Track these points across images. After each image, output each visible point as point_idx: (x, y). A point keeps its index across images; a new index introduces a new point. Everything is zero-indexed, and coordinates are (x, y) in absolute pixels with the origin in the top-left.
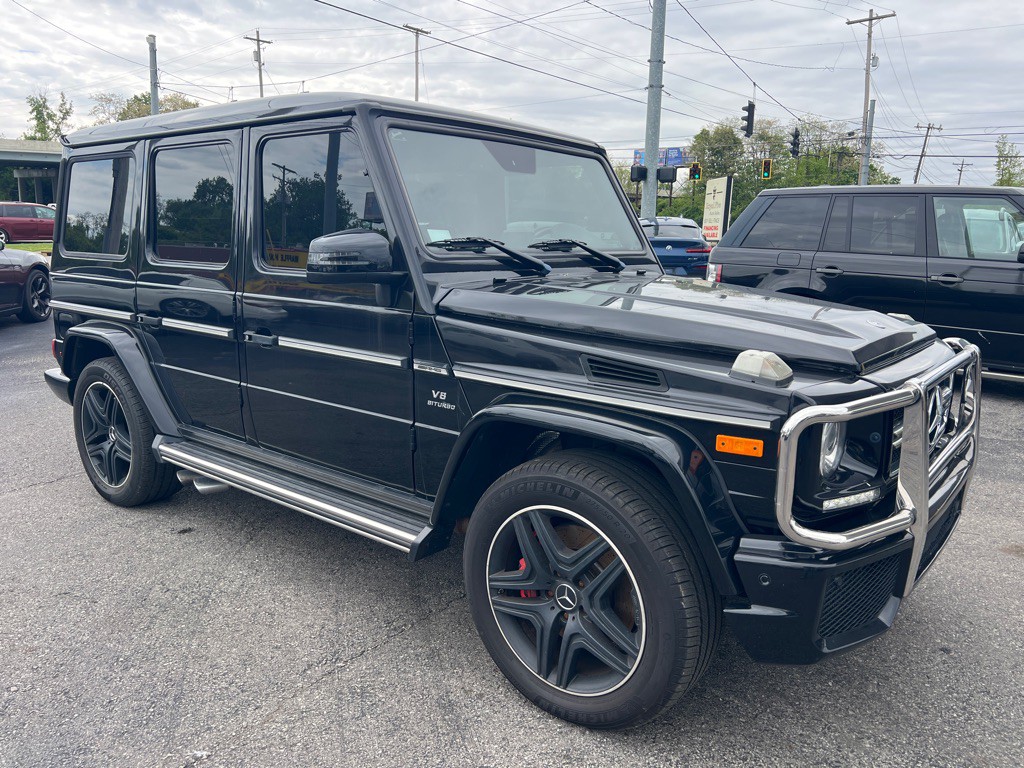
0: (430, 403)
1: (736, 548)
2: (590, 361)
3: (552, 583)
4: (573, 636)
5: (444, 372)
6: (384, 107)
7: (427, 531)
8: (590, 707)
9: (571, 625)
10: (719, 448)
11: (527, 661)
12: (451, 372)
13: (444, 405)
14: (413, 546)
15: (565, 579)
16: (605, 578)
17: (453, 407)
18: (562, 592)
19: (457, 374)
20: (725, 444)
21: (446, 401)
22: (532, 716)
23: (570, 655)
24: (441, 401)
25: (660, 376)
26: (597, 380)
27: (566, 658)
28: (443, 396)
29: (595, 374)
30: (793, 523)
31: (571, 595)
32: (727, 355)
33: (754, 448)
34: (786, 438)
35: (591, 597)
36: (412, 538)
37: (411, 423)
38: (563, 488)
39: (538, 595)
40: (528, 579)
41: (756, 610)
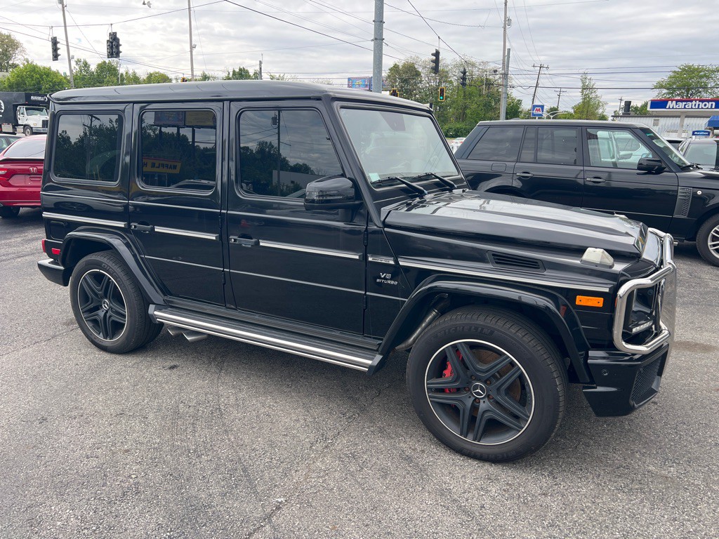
0: (378, 280)
1: (587, 357)
2: (493, 255)
3: (469, 383)
4: (485, 412)
5: (392, 262)
6: (338, 95)
7: (378, 358)
8: (497, 450)
9: (484, 405)
10: (578, 303)
11: (452, 429)
12: (397, 262)
13: (389, 282)
14: (370, 367)
15: (479, 380)
16: (509, 378)
17: (396, 283)
18: (476, 387)
19: (401, 263)
20: (581, 301)
21: (391, 279)
22: (459, 459)
23: (483, 423)
24: (387, 279)
25: (540, 263)
26: (499, 267)
27: (480, 424)
28: (389, 276)
29: (497, 263)
30: (624, 343)
31: (482, 389)
32: (580, 251)
33: (598, 302)
34: (621, 297)
35: (498, 389)
36: (369, 362)
37: (364, 293)
38: (482, 329)
39: (458, 390)
40: (455, 381)
41: (600, 389)
